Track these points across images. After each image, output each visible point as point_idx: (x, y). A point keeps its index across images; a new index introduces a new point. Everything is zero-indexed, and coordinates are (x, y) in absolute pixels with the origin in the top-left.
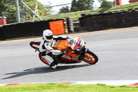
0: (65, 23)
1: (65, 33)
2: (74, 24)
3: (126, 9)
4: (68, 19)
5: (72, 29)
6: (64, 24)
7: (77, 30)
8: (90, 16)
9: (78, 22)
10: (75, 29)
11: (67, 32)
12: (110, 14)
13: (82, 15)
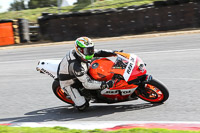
0: (15, 26)
1: (15, 44)
2: (31, 29)
3: (113, 8)
4: (20, 20)
5: (27, 37)
6: (14, 29)
7: (34, 40)
8: (56, 17)
9: (37, 26)
10: (31, 37)
11: (18, 41)
12: (89, 14)
13: (43, 14)
